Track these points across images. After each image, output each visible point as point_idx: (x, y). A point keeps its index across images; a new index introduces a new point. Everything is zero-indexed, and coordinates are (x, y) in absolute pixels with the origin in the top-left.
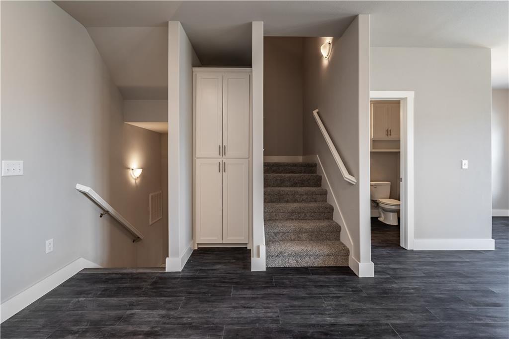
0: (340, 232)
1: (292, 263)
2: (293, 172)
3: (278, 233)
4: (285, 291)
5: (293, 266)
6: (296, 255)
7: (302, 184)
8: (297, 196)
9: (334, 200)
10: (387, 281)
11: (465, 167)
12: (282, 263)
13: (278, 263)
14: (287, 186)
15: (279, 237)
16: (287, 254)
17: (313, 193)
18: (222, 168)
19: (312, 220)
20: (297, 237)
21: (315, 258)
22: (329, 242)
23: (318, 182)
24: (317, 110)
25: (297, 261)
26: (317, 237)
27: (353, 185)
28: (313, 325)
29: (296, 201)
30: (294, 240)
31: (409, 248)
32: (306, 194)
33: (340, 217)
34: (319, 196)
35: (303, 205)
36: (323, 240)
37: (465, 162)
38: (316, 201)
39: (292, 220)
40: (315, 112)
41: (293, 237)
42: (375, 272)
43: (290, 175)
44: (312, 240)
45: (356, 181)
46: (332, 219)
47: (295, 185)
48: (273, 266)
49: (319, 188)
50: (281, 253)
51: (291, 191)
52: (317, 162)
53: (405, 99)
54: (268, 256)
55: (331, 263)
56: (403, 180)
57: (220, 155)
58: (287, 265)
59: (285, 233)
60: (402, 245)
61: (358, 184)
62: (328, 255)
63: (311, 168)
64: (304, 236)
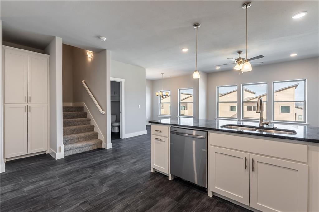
0: (98, 135)
1: (78, 151)
2: (70, 111)
3: (68, 140)
4: (78, 160)
5: (78, 153)
6: (79, 148)
7: (77, 117)
8: (76, 123)
9: (94, 122)
10: (116, 148)
11: (139, 107)
12: (72, 153)
13: (70, 153)
14: (69, 119)
15: (69, 142)
16: (75, 148)
17: (84, 121)
18: (28, 110)
19: (84, 133)
20: (78, 140)
21: (88, 147)
22: (93, 140)
23: (85, 115)
24: (84, 81)
25: (80, 150)
26: (88, 139)
27: (104, 114)
28: (94, 164)
29: (75, 125)
30: (77, 142)
31: (123, 138)
32: (80, 121)
33: (97, 129)
34: (87, 122)
35: (79, 126)
36: (91, 140)
37: (139, 105)
38: (85, 124)
39: (74, 134)
40: (83, 81)
41: (76, 141)
42: (113, 147)
43: (70, 112)
44: (85, 141)
45: (105, 113)
46: (94, 131)
47: (73, 117)
48: (68, 155)
49: (86, 118)
50: (72, 148)
51: (72, 121)
52: (84, 106)
53: (122, 82)
54: (65, 151)
55: (95, 148)
56: (121, 113)
57: (26, 102)
58: (75, 153)
59: (72, 140)
60: (121, 138)
61: (106, 114)
62: (94, 145)
63: (81, 109)
64: (82, 139)
